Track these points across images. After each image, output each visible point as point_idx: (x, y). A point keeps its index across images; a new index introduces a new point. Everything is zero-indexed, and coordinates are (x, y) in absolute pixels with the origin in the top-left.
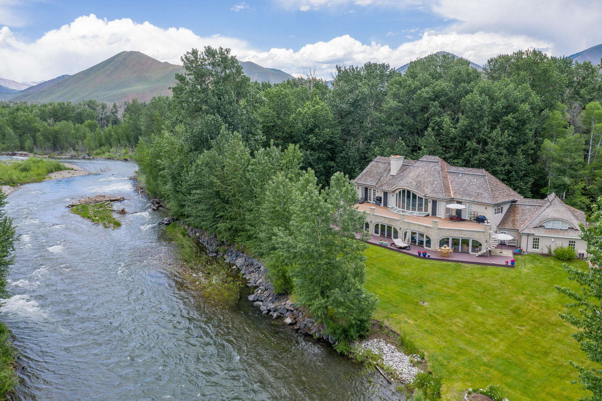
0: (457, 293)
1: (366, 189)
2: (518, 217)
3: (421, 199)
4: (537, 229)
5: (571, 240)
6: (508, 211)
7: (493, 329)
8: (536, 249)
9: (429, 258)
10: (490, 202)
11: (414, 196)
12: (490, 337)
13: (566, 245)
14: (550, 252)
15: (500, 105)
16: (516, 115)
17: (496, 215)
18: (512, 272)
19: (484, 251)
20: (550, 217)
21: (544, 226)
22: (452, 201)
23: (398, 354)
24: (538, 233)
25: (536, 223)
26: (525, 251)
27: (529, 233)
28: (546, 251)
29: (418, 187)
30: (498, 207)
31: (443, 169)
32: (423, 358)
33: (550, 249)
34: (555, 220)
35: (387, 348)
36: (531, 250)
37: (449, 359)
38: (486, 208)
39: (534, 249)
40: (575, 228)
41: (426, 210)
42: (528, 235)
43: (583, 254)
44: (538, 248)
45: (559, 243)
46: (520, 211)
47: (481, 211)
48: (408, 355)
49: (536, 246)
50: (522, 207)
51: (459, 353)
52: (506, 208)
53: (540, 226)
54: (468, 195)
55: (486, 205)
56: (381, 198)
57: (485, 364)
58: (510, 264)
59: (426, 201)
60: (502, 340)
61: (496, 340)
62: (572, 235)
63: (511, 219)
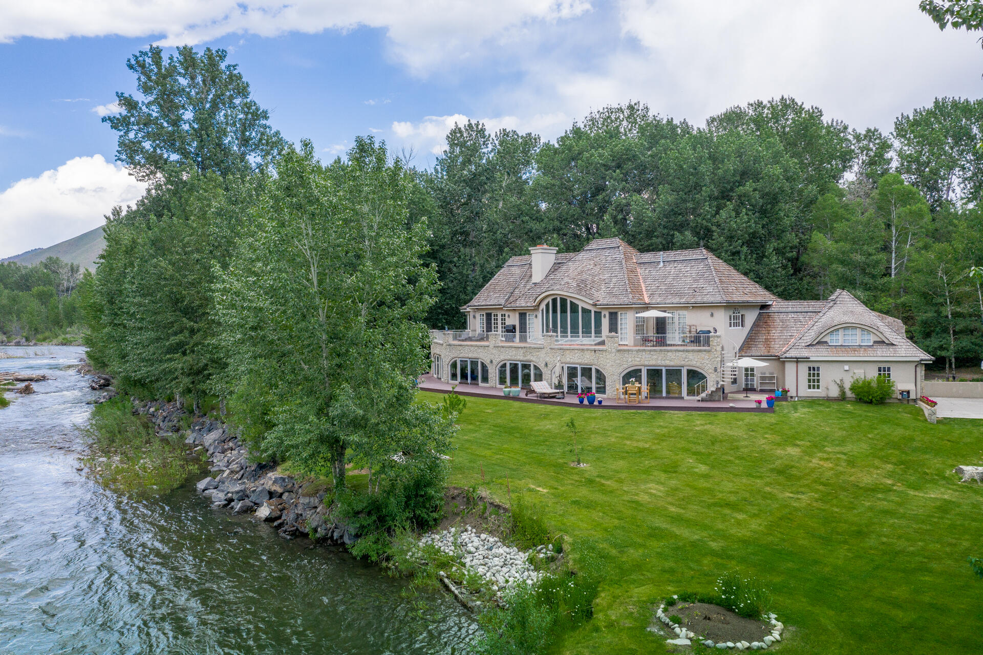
0: (654, 447)
1: (489, 316)
2: (775, 333)
3: (586, 312)
4: (813, 349)
5: (882, 366)
6: (756, 325)
7: (733, 498)
8: (816, 390)
9: (600, 405)
10: (718, 298)
11: (574, 307)
12: (727, 511)
13: (872, 374)
14: (843, 393)
17: (732, 328)
18: (770, 418)
19: (711, 387)
20: (836, 323)
21: (826, 342)
22: (647, 307)
23: (502, 550)
24: (815, 355)
25: (810, 337)
26: (794, 394)
27: (798, 355)
28: (834, 392)
29: (579, 290)
30: (735, 308)
31: (627, 259)
32: (560, 550)
33: (841, 388)
34: (847, 327)
36: (805, 391)
38: (712, 315)
39: (812, 390)
40: (887, 341)
41: (598, 332)
42: (797, 360)
43: (908, 392)
44: (818, 388)
45: (859, 373)
46: (778, 322)
47: (701, 321)
48: (524, 549)
49: (814, 380)
50: (782, 316)
52: (751, 317)
53: (819, 343)
54: (676, 294)
55: (710, 307)
56: (514, 327)
58: (764, 405)
59: (598, 315)
60: (755, 516)
61: (741, 516)
62: (882, 354)
63: (762, 338)
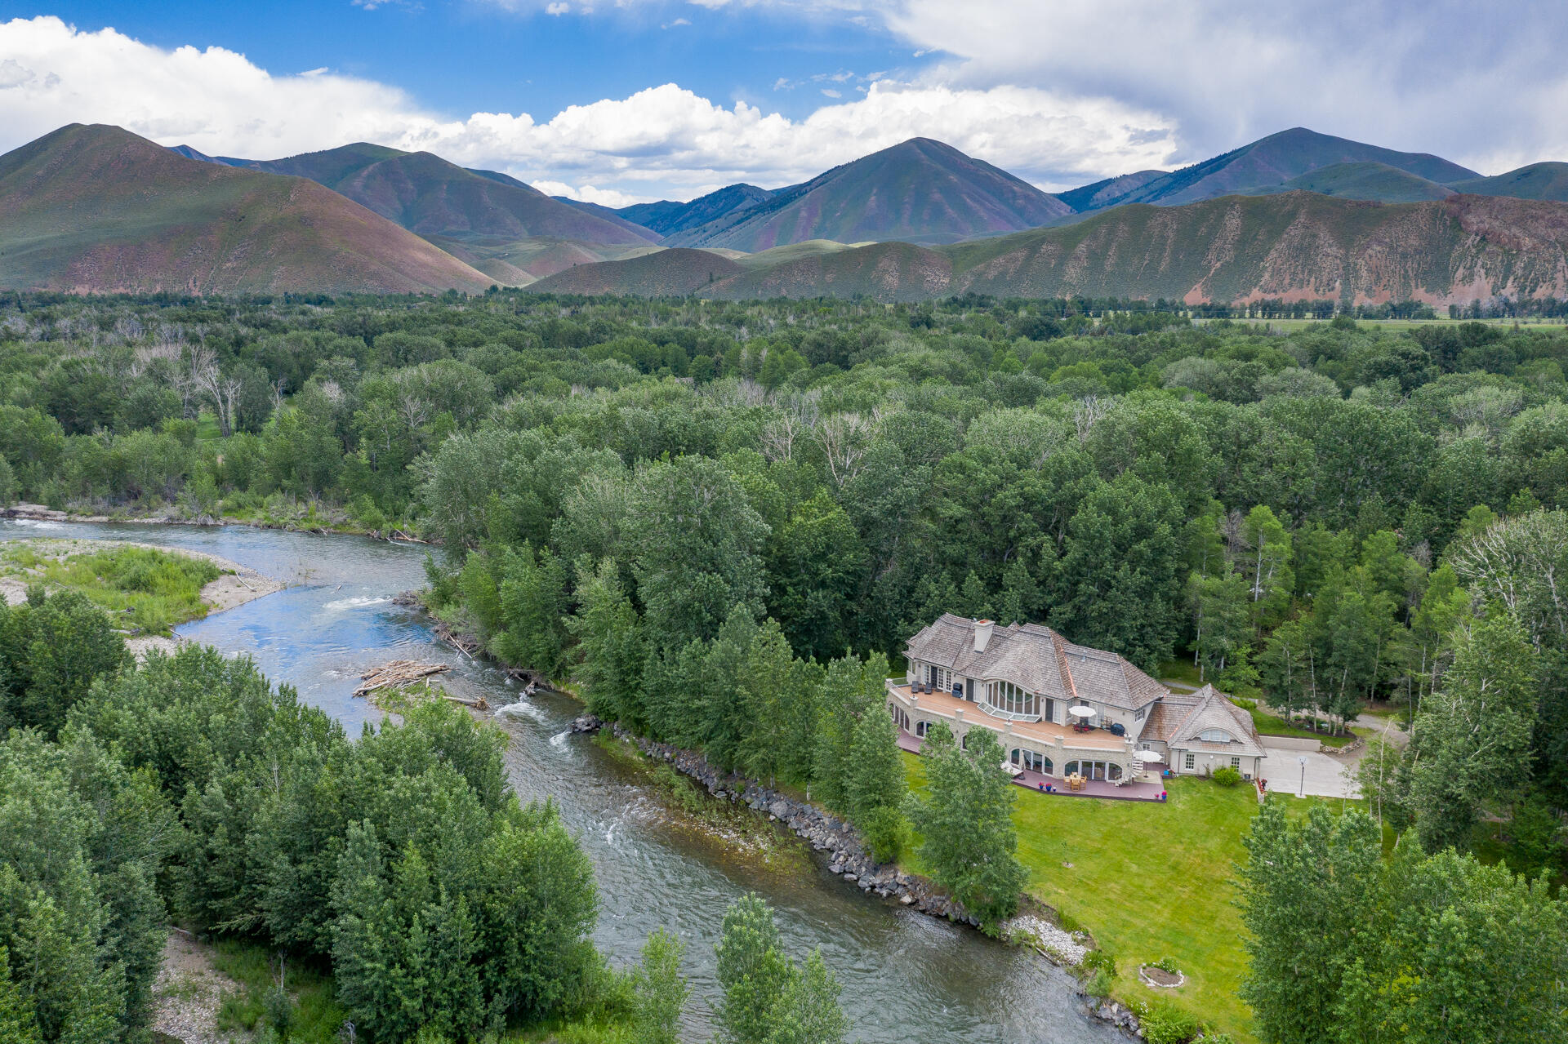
0: (1105, 847)
1: (934, 669)
2: (1165, 722)
3: (1028, 696)
4: (1191, 743)
5: (1234, 757)
6: (1152, 714)
7: (1154, 893)
8: (1191, 770)
9: (1055, 793)
10: (1129, 706)
11: (1019, 691)
12: (1152, 903)
13: (1228, 764)
14: (1208, 772)
15: (1127, 527)
16: (1152, 541)
17: (1136, 722)
18: (1165, 811)
19: (1125, 779)
20: (1207, 726)
21: (1199, 739)
22: (1074, 701)
23: (1057, 932)
24: (1193, 748)
25: (1189, 734)
27: (1181, 747)
28: (1203, 772)
29: (1025, 679)
30: (1139, 713)
31: (1057, 650)
32: (1087, 935)
33: (1207, 769)
34: (1213, 730)
35: (1043, 926)
36: (1184, 770)
37: (1115, 933)
38: (1124, 714)
39: (1188, 769)
40: (1240, 742)
41: (1037, 712)
42: (1180, 750)
43: (1249, 776)
45: (1219, 762)
46: (1167, 713)
47: (1117, 718)
48: (1069, 932)
49: (1190, 765)
50: (1171, 707)
51: (1124, 926)
52: (1148, 711)
53: (1196, 738)
54: (1098, 693)
55: (1124, 711)
56: (961, 687)
57: (1152, 937)
58: (1160, 798)
59: (1037, 698)
60: (1165, 906)
61: (1159, 907)
62: (1235, 751)
63: (1156, 725)
